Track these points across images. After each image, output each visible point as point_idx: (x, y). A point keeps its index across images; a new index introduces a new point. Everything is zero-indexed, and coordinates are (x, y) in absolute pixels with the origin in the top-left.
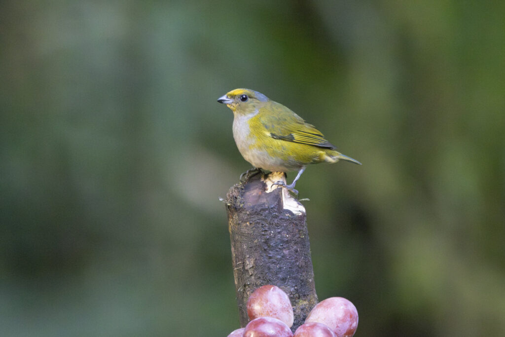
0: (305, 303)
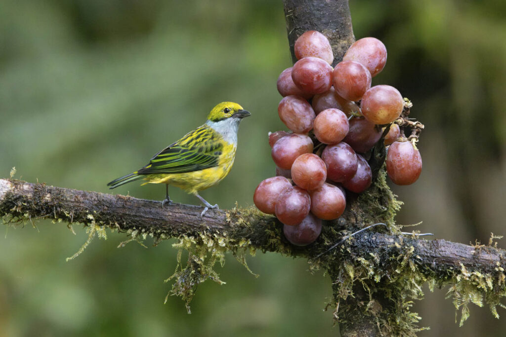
0: (345, 42)
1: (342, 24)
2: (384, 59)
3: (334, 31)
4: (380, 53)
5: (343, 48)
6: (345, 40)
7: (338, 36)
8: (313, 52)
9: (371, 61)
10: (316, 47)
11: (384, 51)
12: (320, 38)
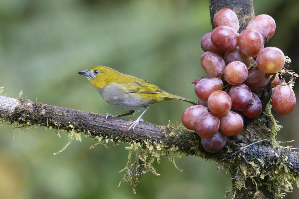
0: (248, 17)
1: (247, 5)
2: (274, 30)
3: (241, 9)
4: (271, 25)
5: (246, 20)
6: (248, 15)
7: (244, 12)
8: (226, 23)
9: (265, 30)
10: (228, 19)
11: (274, 24)
12: (231, 13)
